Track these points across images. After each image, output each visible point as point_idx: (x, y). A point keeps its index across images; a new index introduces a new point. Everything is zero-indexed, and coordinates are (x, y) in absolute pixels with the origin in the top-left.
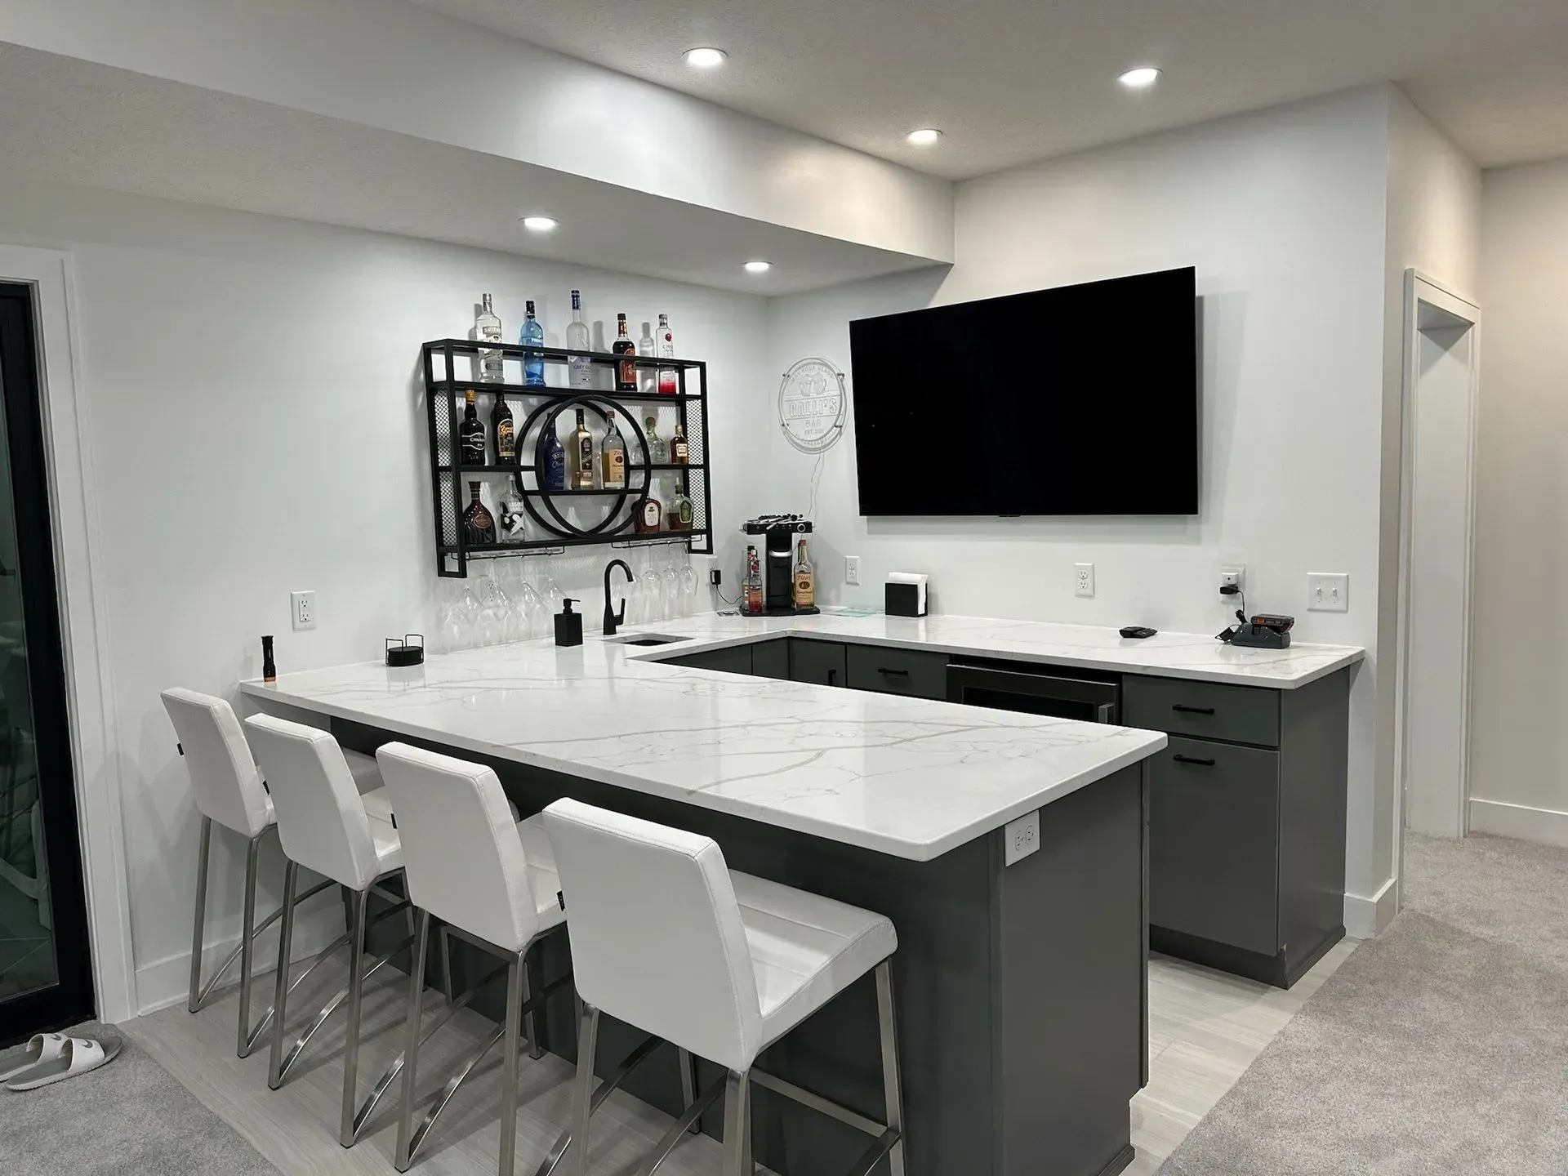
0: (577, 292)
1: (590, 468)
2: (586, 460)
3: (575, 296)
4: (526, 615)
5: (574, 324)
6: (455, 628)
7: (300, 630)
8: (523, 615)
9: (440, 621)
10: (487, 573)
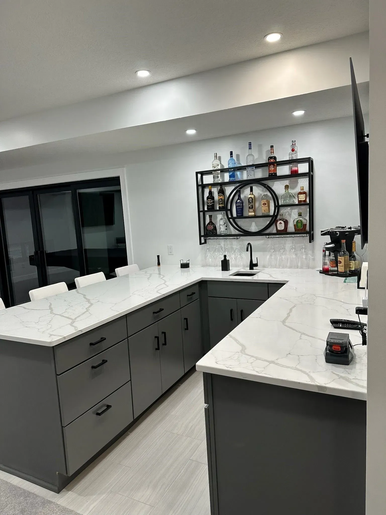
0: (251, 143)
1: (252, 208)
2: (250, 205)
3: (250, 144)
4: (235, 259)
5: (249, 155)
6: (210, 260)
7: (170, 255)
8: (233, 259)
9: (206, 257)
10: (221, 244)
